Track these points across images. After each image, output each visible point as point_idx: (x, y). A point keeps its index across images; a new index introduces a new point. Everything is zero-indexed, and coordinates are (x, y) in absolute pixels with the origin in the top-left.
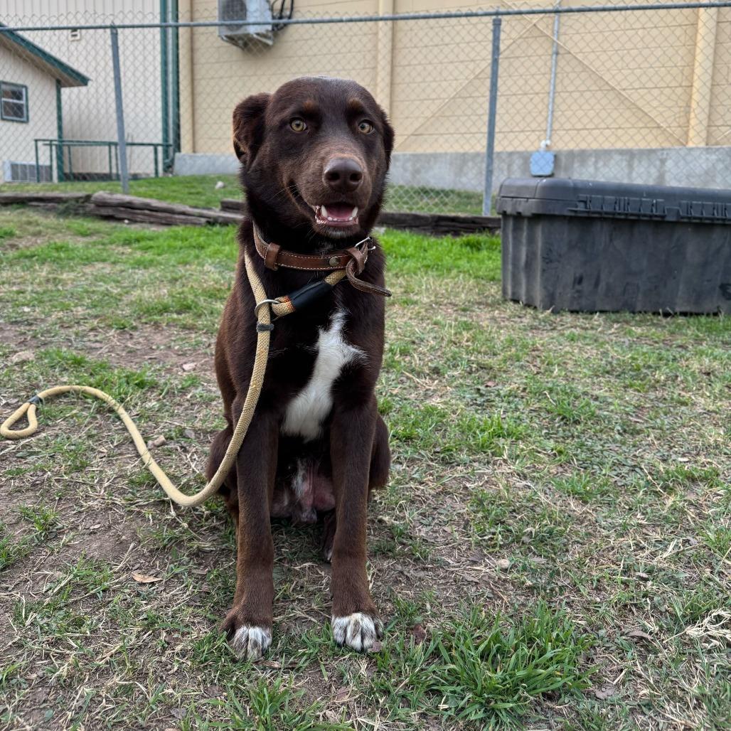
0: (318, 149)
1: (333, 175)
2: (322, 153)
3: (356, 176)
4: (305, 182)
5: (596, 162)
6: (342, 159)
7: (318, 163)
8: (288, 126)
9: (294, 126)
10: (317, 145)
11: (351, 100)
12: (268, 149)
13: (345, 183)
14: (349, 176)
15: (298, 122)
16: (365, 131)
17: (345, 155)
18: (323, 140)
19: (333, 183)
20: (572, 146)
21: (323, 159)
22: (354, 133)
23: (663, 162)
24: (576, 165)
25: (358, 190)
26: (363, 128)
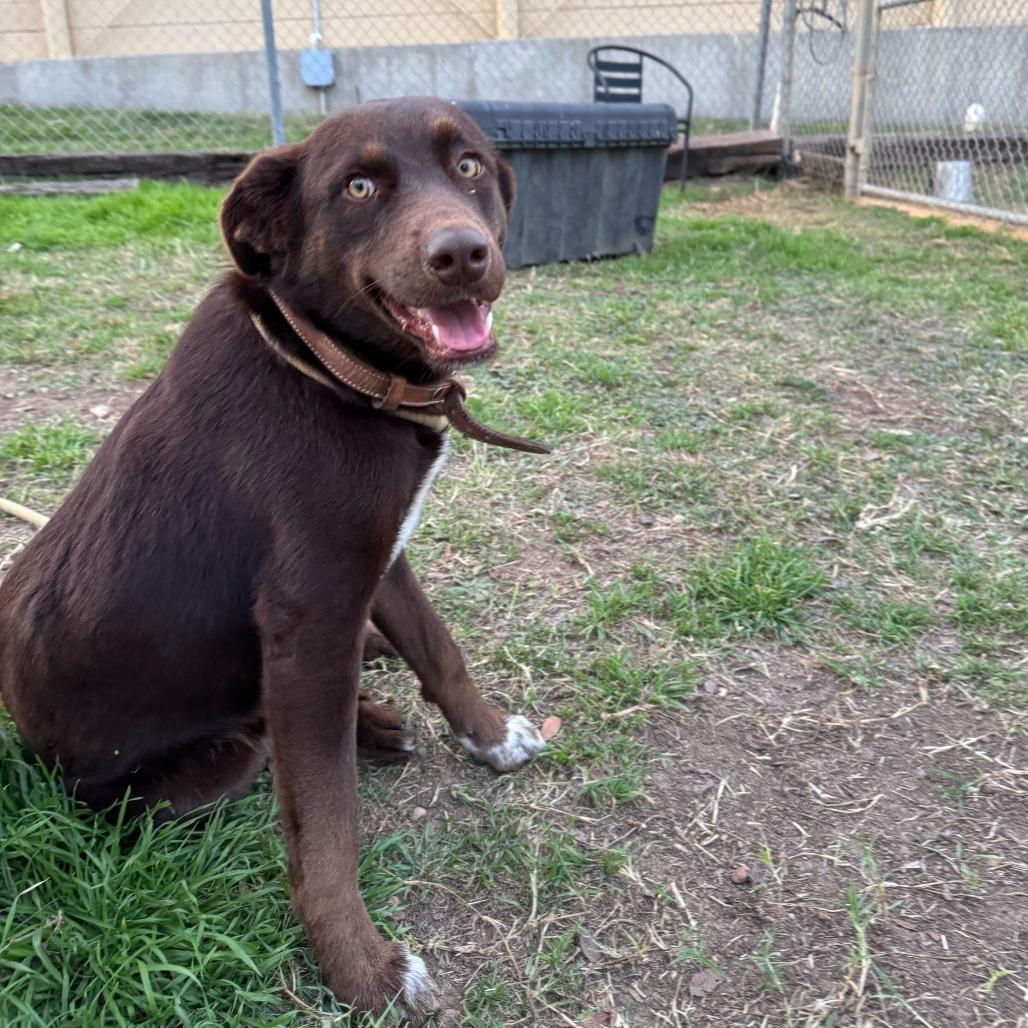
0: (404, 217)
1: (444, 259)
2: (413, 224)
3: (478, 253)
4: (390, 274)
5: (389, 63)
6: (450, 229)
7: (409, 242)
8: (345, 193)
9: (354, 191)
10: (401, 211)
11: (437, 122)
12: (322, 242)
13: (464, 268)
14: (469, 256)
15: (358, 182)
16: (470, 174)
17: (454, 221)
18: (408, 201)
19: (444, 273)
20: (352, 43)
21: (416, 234)
22: (455, 180)
23: (471, 61)
24: (363, 70)
25: (486, 276)
26: (465, 169)
